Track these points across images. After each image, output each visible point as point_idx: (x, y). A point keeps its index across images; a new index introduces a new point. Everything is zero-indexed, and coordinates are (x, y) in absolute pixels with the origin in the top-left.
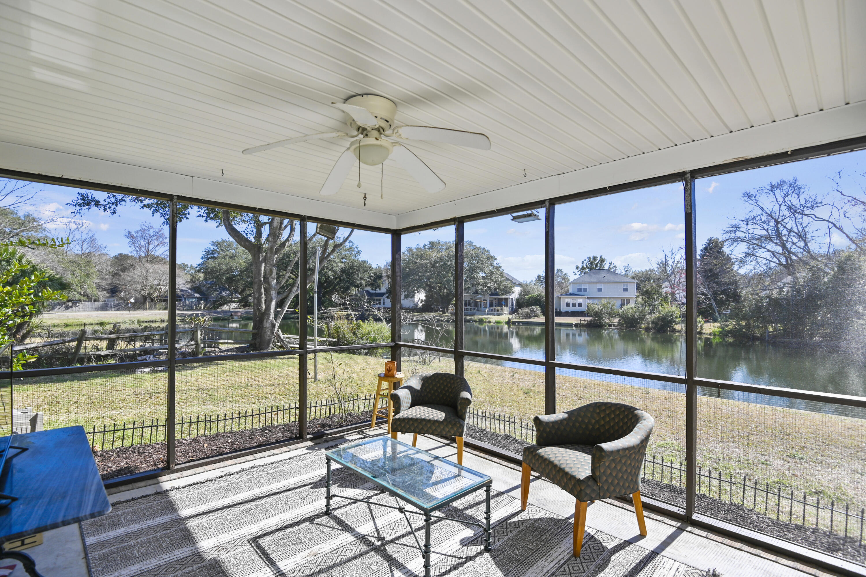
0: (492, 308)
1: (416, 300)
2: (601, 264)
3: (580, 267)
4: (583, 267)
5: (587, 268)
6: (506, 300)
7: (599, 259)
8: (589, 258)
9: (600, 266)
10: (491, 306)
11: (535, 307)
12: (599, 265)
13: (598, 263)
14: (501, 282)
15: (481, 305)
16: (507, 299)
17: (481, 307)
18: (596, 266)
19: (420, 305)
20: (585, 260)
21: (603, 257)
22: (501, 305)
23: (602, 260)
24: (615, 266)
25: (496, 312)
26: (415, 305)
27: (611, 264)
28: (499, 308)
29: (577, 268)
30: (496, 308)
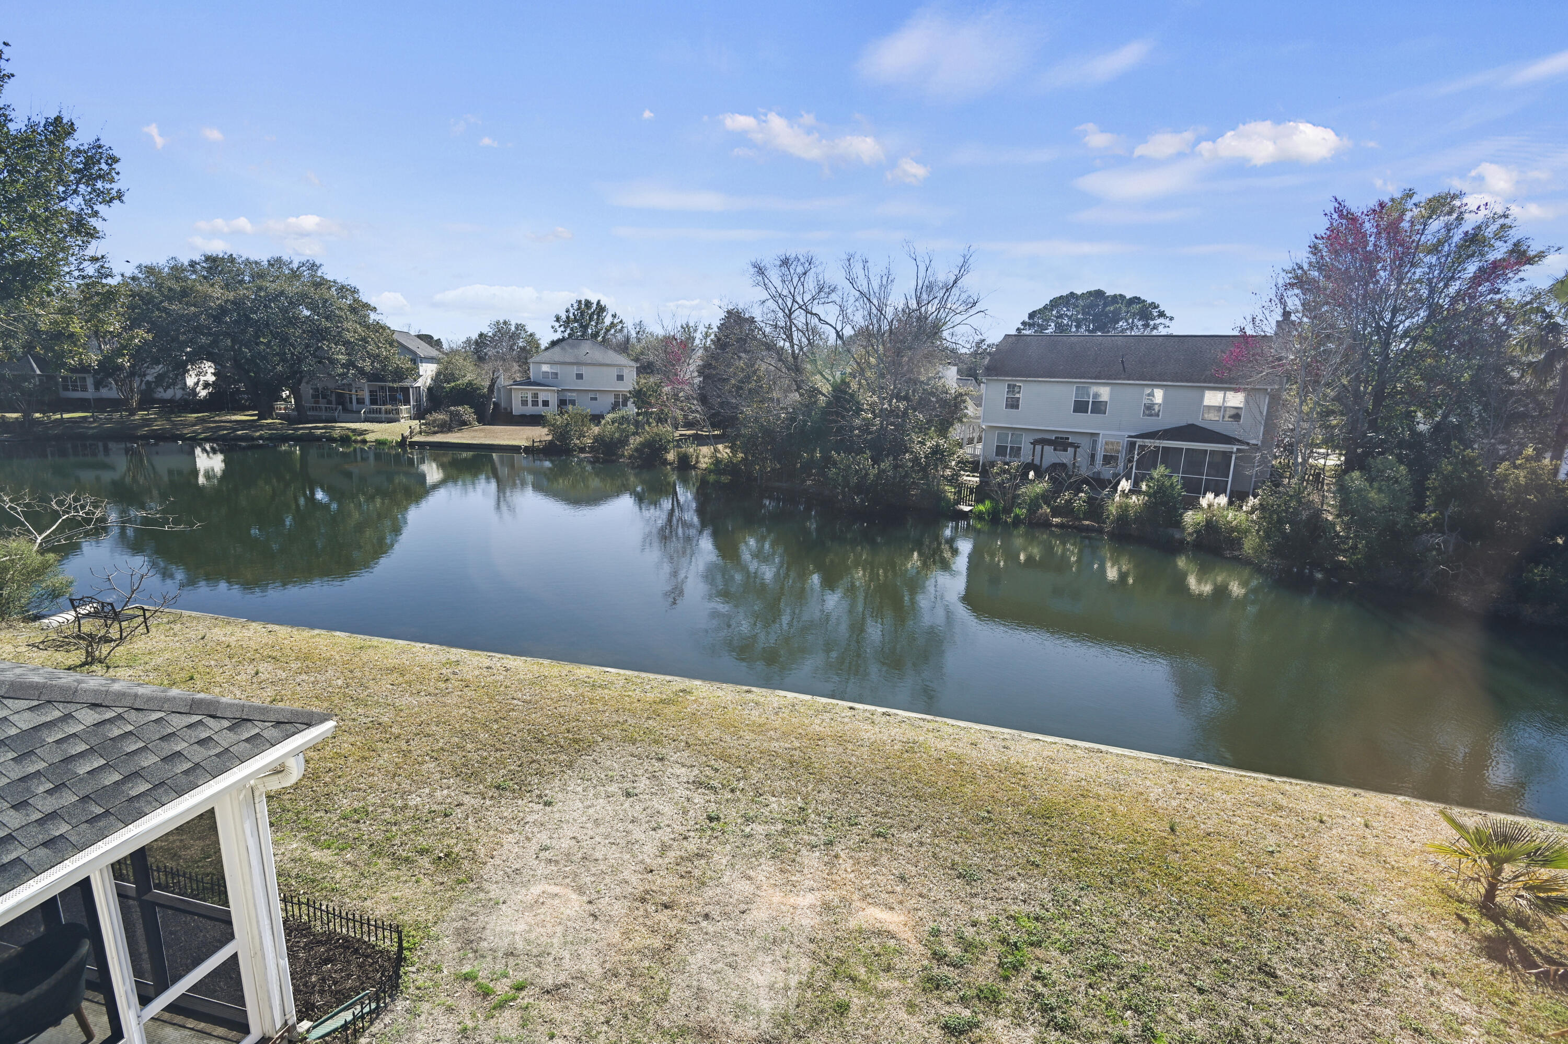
0: (375, 407)
1: (190, 381)
2: (599, 316)
3: (564, 317)
4: (568, 317)
5: (575, 320)
6: (406, 390)
7: (594, 306)
8: (580, 302)
9: (598, 319)
10: (374, 401)
11: (460, 408)
12: (595, 317)
13: (593, 313)
14: (386, 358)
15: (351, 399)
16: (408, 389)
17: (351, 402)
18: (591, 319)
19: (203, 393)
20: (572, 306)
21: (602, 303)
22: (394, 400)
23: (601, 309)
24: (621, 322)
25: (383, 416)
26: (189, 394)
27: (614, 316)
28: (389, 407)
29: (558, 319)
30: (383, 408)
